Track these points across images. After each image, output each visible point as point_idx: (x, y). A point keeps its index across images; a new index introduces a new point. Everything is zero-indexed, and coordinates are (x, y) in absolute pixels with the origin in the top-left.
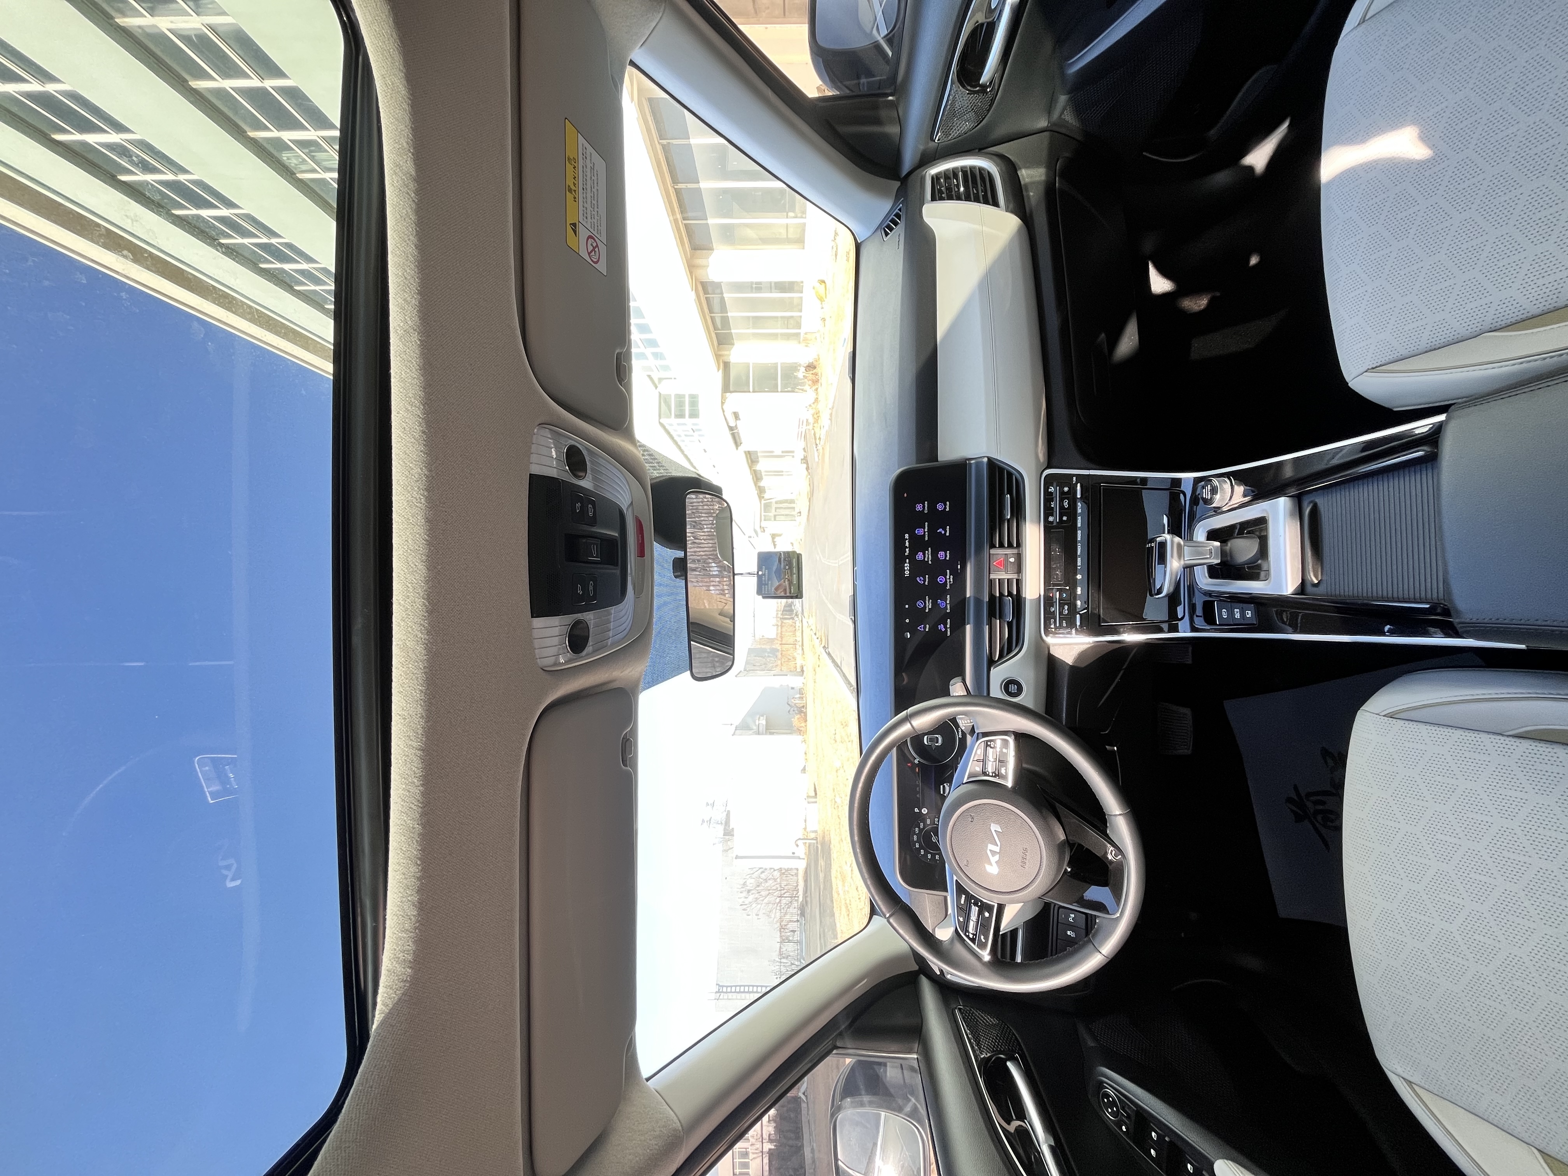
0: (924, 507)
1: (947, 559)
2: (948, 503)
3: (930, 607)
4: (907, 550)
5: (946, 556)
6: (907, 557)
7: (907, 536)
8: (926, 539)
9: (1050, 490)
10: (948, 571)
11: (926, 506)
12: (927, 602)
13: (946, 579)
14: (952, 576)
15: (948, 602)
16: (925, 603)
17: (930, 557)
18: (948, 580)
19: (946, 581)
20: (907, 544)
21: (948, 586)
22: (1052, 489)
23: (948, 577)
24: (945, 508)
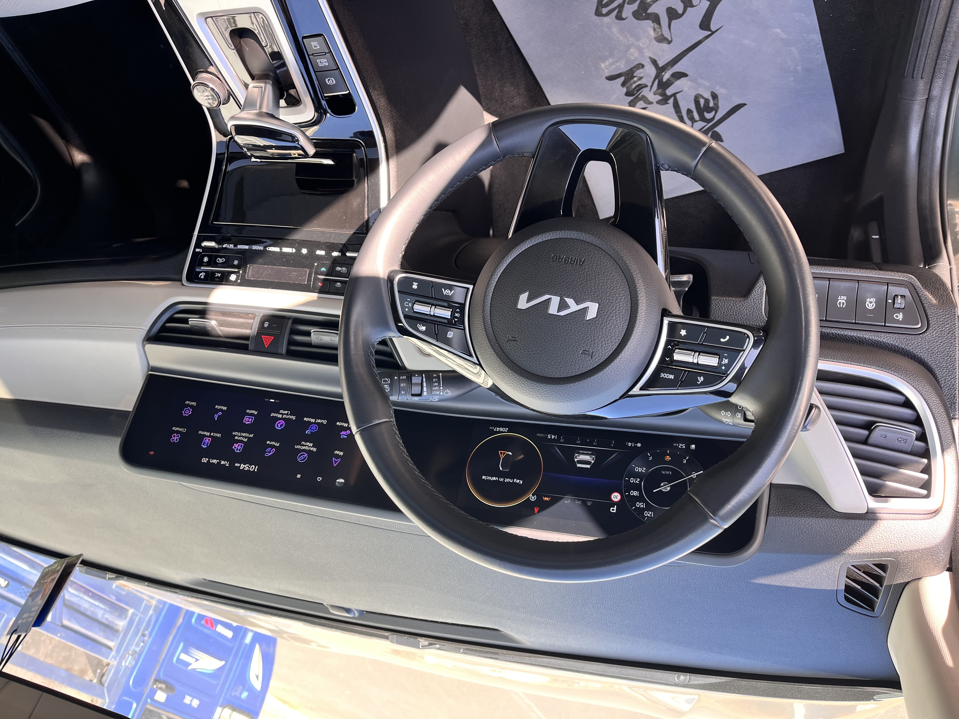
0: (177, 432)
1: (256, 413)
2: (187, 402)
3: (311, 445)
4: (223, 462)
5: (252, 414)
6: (232, 464)
7: (205, 460)
8: (219, 435)
9: (202, 277)
10: (272, 415)
11: (177, 429)
12: (304, 448)
13: (282, 419)
14: (281, 411)
15: (313, 421)
16: (304, 450)
17: (244, 434)
18: (285, 416)
19: (284, 419)
20: (215, 461)
21: (291, 417)
22: (202, 275)
23: (280, 416)
24: (192, 406)
